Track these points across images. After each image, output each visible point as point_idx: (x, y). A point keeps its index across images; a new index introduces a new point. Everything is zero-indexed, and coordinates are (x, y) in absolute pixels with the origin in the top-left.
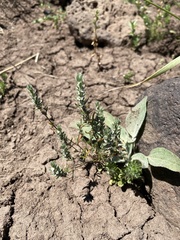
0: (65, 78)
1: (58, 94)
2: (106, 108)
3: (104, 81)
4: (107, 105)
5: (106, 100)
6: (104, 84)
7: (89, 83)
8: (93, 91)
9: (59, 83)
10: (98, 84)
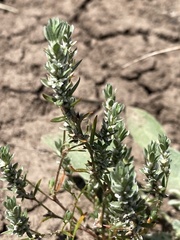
0: (37, 12)
1: (14, 55)
2: (146, 99)
3: (144, 24)
4: (149, 91)
5: (147, 78)
6: (145, 34)
7: (102, 29)
8: (111, 52)
9: (20, 25)
10: (127, 32)
